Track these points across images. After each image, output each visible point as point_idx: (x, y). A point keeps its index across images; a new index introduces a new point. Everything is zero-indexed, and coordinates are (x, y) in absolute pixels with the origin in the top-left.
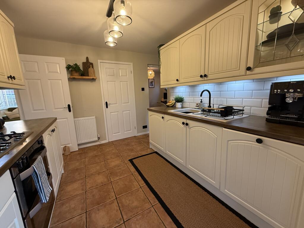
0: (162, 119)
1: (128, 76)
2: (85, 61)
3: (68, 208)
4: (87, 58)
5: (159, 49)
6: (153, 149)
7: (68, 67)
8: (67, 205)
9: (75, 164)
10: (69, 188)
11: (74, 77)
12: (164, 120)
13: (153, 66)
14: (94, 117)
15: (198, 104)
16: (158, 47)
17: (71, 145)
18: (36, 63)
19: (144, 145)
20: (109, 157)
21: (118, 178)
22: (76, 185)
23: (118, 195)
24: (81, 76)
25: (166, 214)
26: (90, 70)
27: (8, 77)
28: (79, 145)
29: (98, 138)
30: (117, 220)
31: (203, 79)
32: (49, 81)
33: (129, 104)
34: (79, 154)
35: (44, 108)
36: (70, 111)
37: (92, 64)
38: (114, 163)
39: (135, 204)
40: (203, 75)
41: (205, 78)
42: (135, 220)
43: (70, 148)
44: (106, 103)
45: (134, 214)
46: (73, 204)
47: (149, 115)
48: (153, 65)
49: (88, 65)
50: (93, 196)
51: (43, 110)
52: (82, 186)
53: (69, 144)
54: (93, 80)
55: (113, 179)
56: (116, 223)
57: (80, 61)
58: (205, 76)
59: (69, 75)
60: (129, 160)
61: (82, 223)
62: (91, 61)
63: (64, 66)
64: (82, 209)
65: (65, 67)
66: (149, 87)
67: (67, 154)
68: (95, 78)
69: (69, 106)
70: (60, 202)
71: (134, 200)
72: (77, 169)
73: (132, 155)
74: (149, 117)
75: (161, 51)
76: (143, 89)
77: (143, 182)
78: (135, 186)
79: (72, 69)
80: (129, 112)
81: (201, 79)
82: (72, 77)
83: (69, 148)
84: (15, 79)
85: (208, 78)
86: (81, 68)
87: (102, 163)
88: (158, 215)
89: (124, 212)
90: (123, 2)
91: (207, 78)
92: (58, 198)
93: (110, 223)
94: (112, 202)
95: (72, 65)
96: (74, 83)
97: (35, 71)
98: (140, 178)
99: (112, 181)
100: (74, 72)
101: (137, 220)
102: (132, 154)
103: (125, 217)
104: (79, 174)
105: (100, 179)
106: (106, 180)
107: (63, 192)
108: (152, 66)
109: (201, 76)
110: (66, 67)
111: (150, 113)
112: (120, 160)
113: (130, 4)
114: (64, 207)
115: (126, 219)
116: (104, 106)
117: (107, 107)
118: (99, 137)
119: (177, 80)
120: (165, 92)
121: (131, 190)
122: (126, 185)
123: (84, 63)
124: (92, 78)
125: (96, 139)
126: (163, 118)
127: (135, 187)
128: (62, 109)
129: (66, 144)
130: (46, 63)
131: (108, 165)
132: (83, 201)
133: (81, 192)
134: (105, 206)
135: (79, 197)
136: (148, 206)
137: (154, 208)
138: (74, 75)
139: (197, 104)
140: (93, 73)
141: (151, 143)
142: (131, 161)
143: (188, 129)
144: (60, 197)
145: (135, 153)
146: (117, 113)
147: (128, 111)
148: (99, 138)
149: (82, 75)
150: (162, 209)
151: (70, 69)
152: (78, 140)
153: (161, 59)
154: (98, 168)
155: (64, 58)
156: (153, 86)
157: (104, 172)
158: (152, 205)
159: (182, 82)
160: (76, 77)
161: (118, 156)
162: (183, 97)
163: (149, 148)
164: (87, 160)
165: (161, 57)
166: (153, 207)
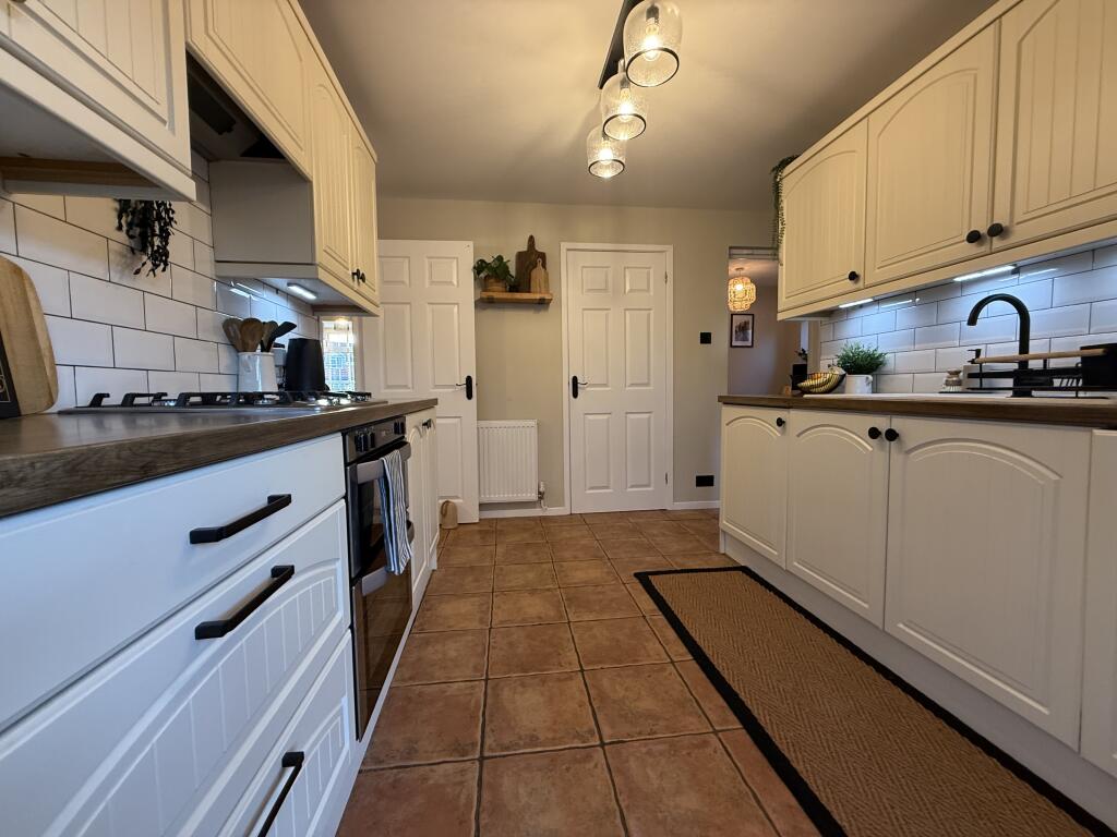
0: (776, 431)
1: (652, 293)
2: (524, 248)
3: (440, 656)
4: (531, 238)
5: (776, 177)
6: (732, 557)
7: (480, 267)
8: (439, 647)
9: (466, 555)
10: (448, 609)
11: (490, 294)
12: (783, 433)
13: (750, 252)
14: (533, 423)
15: (957, 373)
16: (774, 169)
17: (461, 501)
18: (407, 260)
19: (698, 541)
20: (567, 554)
21: (591, 617)
22: (465, 606)
23: (588, 664)
24: (510, 291)
25: (773, 774)
26: (537, 273)
27: (354, 274)
28: (483, 506)
29: (540, 493)
30: (578, 729)
31: (984, 249)
32: (429, 308)
33: (651, 388)
34: (480, 532)
35: (410, 386)
36: (469, 396)
37: (543, 256)
38: (584, 573)
39: (647, 704)
40: (983, 230)
41: (997, 243)
42: (644, 750)
43: (459, 511)
44: (575, 379)
45: (640, 733)
46: (452, 649)
47: (724, 421)
48: (753, 251)
49: (532, 259)
50: (511, 645)
51: (406, 387)
52: (482, 612)
53: (457, 497)
54: (543, 304)
55: (578, 617)
56: (574, 737)
57: (510, 249)
58: (997, 230)
59: (479, 291)
60: (636, 575)
61: (473, 701)
62: (539, 248)
63: (469, 263)
64: (476, 669)
65: (472, 266)
66: (731, 346)
67: (451, 527)
68: (547, 297)
69: (469, 379)
70: (422, 635)
71: (643, 693)
72: (472, 568)
73: (648, 563)
74: (725, 430)
75: (784, 181)
76: (706, 338)
77: (682, 649)
78: (651, 653)
79: (489, 273)
80: (649, 418)
81: (973, 249)
82: (485, 295)
83: (455, 508)
84: (364, 281)
85: (1012, 240)
86: (513, 271)
87: (544, 566)
88: (736, 766)
89: (606, 715)
90: (653, 12)
91: (1004, 238)
92: (416, 623)
93: (555, 731)
94: (566, 676)
95: (489, 260)
96: (490, 314)
97: (403, 282)
98: (671, 634)
99: (571, 620)
100: (492, 280)
101: (649, 753)
102: (648, 559)
103: (606, 730)
104: (476, 580)
105: (534, 607)
106: (552, 613)
107: (429, 612)
108: (745, 252)
109: (974, 237)
110: (474, 268)
111: (729, 412)
112: (606, 570)
113: (677, 12)
114: (430, 648)
115: (611, 737)
116: (567, 389)
117: (575, 395)
118: (542, 490)
119: (853, 276)
120: (800, 361)
121: (637, 661)
122: (618, 641)
123: (520, 255)
124: (538, 296)
125: (534, 496)
126: (780, 422)
127: (649, 656)
128: (451, 390)
129: (450, 497)
130: (429, 258)
131: (562, 574)
132: (480, 649)
133: (475, 625)
134: (544, 682)
135: (470, 638)
136: (694, 724)
137: (720, 740)
138: (489, 291)
139: (951, 373)
140: (543, 286)
141: (724, 532)
142: (643, 578)
143: (897, 457)
144: (421, 625)
145: (660, 558)
146: (605, 417)
147: (646, 416)
148: (541, 495)
149: (514, 288)
150: (755, 753)
151: (482, 275)
152: (482, 491)
153: (785, 211)
154: (531, 576)
155: (471, 243)
156: (745, 339)
157: (548, 590)
158: (712, 726)
159: (873, 281)
160: (496, 295)
161: (601, 558)
162: (879, 352)
163: (717, 553)
164: (500, 550)
165: (785, 204)
166: (716, 735)
